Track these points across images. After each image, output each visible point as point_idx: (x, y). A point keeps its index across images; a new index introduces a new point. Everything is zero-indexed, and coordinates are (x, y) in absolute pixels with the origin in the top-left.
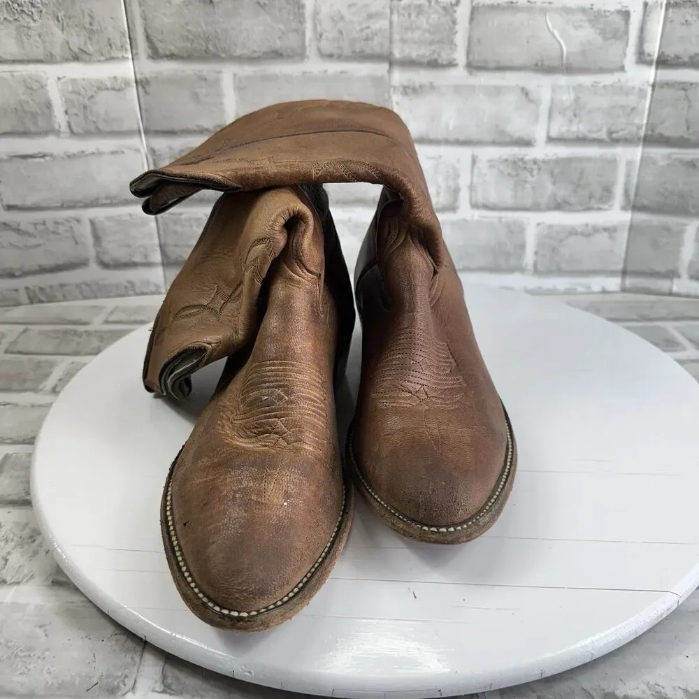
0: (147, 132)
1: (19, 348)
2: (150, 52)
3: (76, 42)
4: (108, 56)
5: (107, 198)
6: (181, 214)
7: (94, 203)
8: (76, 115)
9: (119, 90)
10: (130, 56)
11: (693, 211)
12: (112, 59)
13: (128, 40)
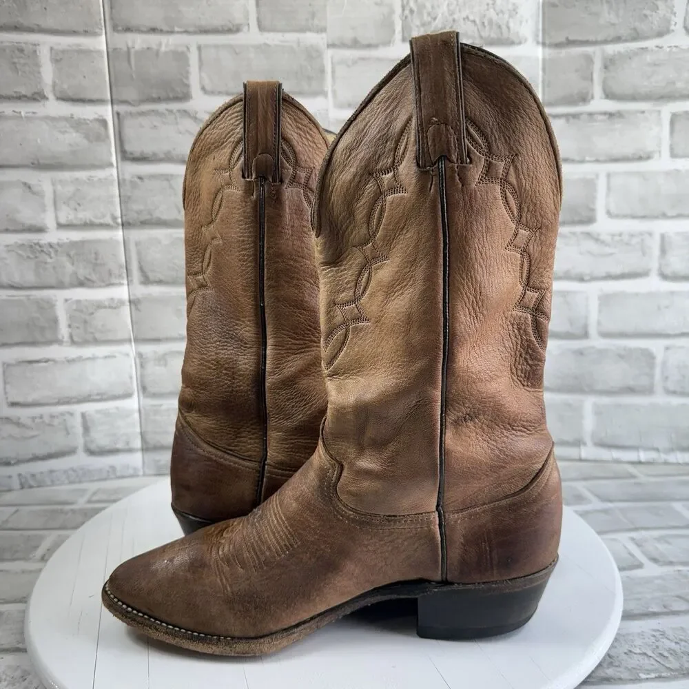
0: (136, 340)
1: (10, 525)
2: (142, 279)
3: (83, 272)
4: (108, 282)
5: (98, 394)
6: (161, 405)
7: (87, 399)
8: (78, 328)
9: (115, 308)
10: (125, 282)
11: (586, 390)
12: (110, 285)
13: (125, 271)
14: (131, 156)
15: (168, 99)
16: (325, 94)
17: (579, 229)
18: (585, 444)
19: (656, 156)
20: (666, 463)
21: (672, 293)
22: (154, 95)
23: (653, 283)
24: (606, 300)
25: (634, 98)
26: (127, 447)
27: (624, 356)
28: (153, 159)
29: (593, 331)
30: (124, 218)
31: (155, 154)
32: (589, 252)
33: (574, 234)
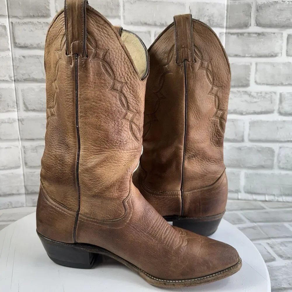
0: (21, 139)
2: (25, 109)
4: (7, 110)
5: (2, 167)
6: (35, 172)
9: (11, 123)
10: (16, 110)
11: (242, 166)
13: (16, 104)
14: (19, 45)
15: (38, 16)
16: (119, 17)
17: (241, 89)
18: (240, 192)
19: (280, 55)
20: (278, 201)
21: (284, 121)
22: (31, 14)
23: (275, 117)
24: (253, 124)
25: (270, 26)
26: (18, 193)
27: (260, 151)
28: (30, 47)
29: (246, 138)
30: (15, 77)
31: (31, 45)
32: (246, 101)
33: (239, 92)
